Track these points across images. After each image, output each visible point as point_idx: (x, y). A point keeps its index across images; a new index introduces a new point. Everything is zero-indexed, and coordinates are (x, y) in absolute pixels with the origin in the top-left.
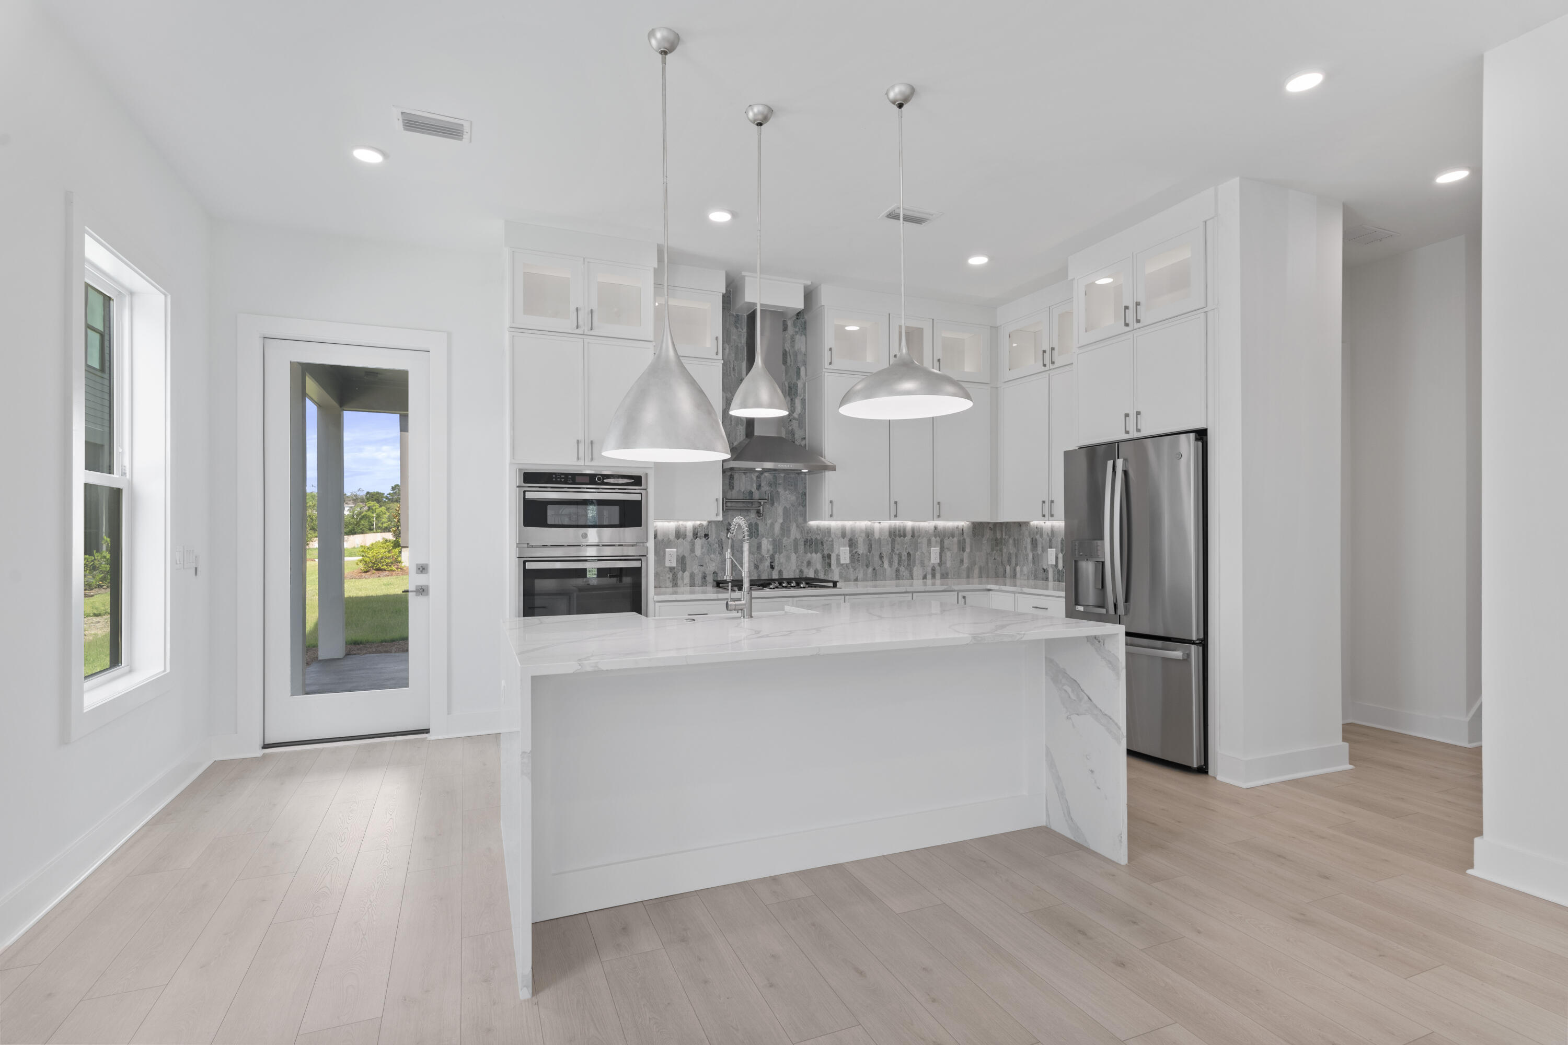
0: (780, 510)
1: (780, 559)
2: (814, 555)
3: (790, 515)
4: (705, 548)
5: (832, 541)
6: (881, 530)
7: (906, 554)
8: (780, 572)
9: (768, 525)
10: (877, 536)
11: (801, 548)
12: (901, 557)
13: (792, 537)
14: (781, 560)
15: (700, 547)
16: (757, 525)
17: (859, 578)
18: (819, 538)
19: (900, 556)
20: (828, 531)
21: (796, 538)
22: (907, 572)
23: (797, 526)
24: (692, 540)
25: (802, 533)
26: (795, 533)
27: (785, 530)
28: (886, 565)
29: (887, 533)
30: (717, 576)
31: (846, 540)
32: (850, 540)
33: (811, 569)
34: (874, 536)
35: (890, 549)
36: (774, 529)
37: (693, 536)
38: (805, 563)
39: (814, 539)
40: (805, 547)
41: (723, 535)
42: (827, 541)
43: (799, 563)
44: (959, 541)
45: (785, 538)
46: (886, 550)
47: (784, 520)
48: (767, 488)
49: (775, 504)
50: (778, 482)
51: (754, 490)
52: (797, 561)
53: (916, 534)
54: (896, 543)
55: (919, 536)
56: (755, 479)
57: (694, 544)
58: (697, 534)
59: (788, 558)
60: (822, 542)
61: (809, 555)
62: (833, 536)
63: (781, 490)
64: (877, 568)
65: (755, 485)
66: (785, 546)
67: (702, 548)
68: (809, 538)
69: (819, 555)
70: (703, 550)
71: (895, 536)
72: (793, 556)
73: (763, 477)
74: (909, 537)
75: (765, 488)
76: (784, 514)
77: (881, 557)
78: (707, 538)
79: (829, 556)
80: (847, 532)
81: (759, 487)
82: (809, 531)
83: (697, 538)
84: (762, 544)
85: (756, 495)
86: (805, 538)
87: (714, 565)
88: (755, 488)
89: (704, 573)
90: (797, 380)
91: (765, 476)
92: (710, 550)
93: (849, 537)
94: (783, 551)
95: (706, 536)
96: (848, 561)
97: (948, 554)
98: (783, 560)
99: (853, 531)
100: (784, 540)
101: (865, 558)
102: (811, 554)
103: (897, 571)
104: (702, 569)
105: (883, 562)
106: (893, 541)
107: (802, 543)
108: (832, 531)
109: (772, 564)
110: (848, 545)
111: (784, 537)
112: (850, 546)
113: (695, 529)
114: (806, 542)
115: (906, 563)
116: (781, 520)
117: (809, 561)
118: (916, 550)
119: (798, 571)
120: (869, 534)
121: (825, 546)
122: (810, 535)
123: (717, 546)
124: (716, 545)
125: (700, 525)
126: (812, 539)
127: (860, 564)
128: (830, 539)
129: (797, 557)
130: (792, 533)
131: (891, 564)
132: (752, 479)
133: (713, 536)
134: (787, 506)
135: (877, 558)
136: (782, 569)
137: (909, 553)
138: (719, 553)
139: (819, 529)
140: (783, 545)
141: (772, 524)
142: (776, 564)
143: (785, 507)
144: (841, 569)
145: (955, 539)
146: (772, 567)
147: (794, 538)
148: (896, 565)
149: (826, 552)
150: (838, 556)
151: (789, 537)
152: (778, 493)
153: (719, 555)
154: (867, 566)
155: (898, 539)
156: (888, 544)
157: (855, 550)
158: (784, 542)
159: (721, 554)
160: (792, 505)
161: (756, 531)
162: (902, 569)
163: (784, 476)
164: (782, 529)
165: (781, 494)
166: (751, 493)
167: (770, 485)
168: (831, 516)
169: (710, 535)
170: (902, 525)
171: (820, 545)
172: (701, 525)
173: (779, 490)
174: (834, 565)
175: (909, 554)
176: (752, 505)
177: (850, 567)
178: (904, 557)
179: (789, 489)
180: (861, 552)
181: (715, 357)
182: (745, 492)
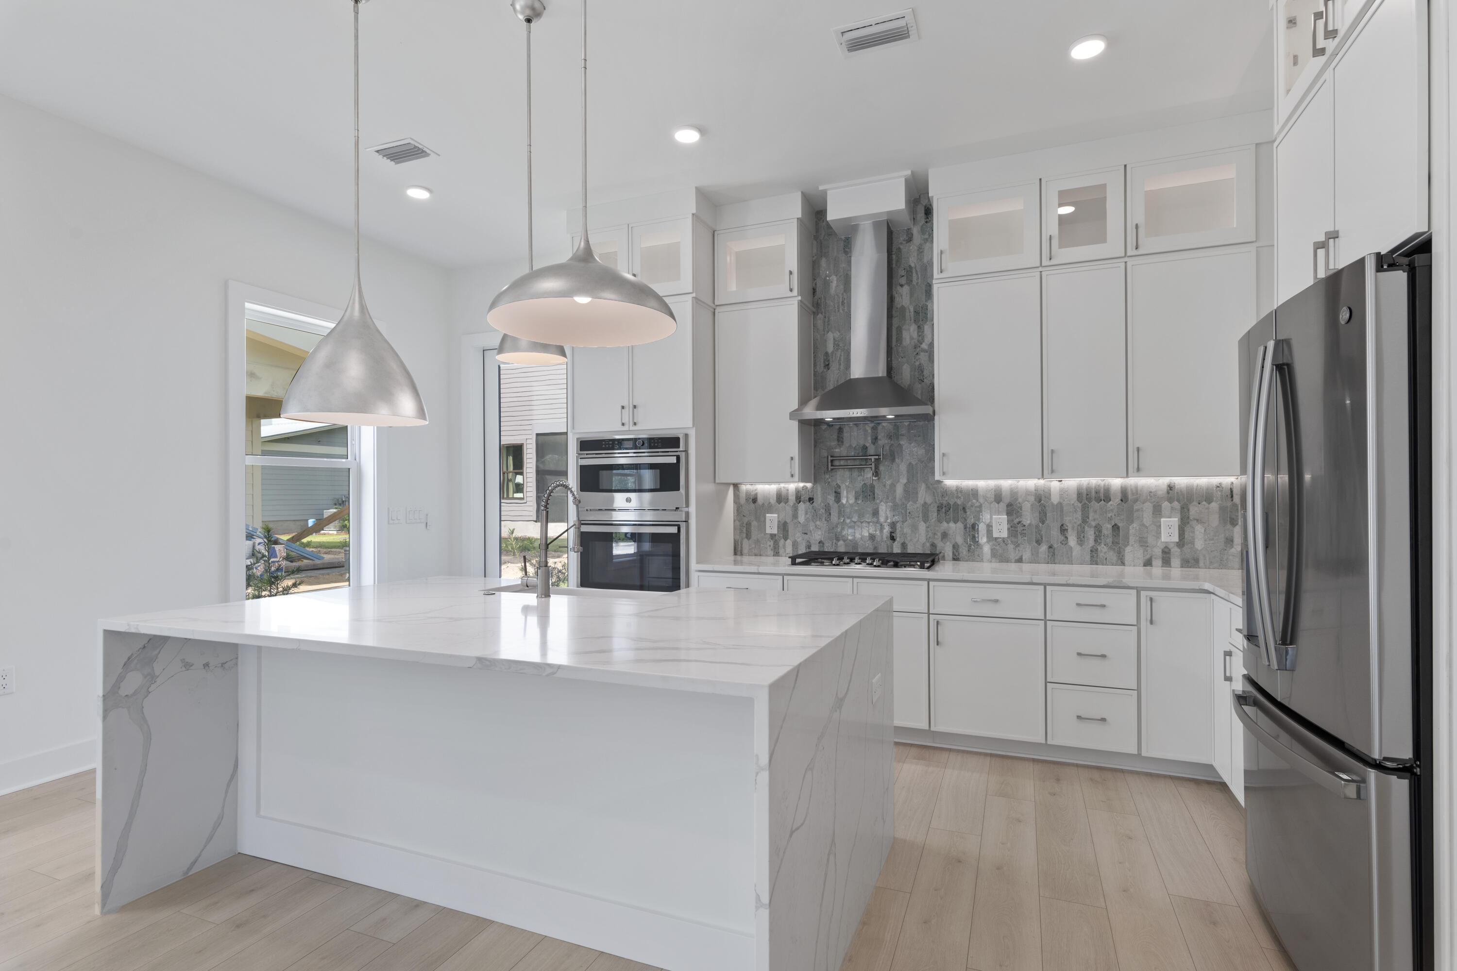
0: (903, 468)
1: (904, 529)
2: (952, 525)
3: (917, 473)
4: (809, 513)
5: (980, 506)
6: (1063, 492)
7: (1110, 526)
8: (904, 545)
9: (888, 487)
10: (1055, 499)
11: (933, 515)
12: (1100, 531)
13: (921, 501)
14: (905, 530)
15: (803, 512)
16: (872, 487)
17: (1024, 558)
18: (959, 502)
19: (1098, 530)
20: (974, 493)
21: (925, 503)
22: (1111, 553)
23: (928, 487)
24: (794, 504)
25: (934, 496)
26: (923, 495)
27: (910, 493)
28: (1072, 541)
29: (1075, 496)
30: (823, 546)
31: (1003, 506)
32: (1009, 505)
33: (948, 543)
34: (1050, 499)
35: (1080, 518)
36: (895, 491)
37: (796, 500)
38: (939, 534)
39: (952, 503)
40: (938, 514)
41: (831, 499)
42: (972, 506)
43: (930, 534)
44: (1222, 509)
45: (911, 503)
46: (1072, 519)
47: (908, 479)
48: (886, 442)
49: (897, 460)
50: (900, 434)
51: (868, 444)
52: (927, 531)
53: (1130, 497)
54: (1091, 510)
55: (1136, 500)
56: (870, 431)
57: (798, 509)
58: (800, 498)
59: (915, 528)
60: (964, 509)
61: (945, 524)
62: (981, 500)
63: (903, 442)
64: (1055, 546)
65: (869, 438)
66: (909, 513)
67: (806, 514)
68: (945, 503)
69: (960, 525)
70: (808, 516)
71: (1089, 499)
72: (922, 526)
73: (880, 427)
74: (1115, 501)
75: (883, 441)
76: (908, 472)
77: (1063, 530)
78: (811, 502)
79: (974, 527)
80: (1004, 494)
81: (875, 440)
82: (946, 492)
83: (800, 502)
84: (880, 509)
85: (871, 450)
86: (938, 502)
87: (820, 533)
88: (870, 441)
89: (808, 541)
90: (926, 301)
91: (883, 426)
92: (816, 516)
93: (1007, 500)
94: (908, 518)
95: (811, 500)
96: (1005, 534)
97: (1199, 529)
98: (908, 530)
99: (1014, 493)
100: (908, 505)
101: (1034, 530)
102: (948, 523)
103: (1094, 551)
104: (806, 537)
105: (1067, 538)
106: (1085, 509)
107: (935, 509)
108: (980, 493)
109: (893, 534)
110: (1005, 513)
111: (909, 501)
112: (1009, 514)
113: (798, 492)
114: (940, 508)
115: (1109, 540)
116: (904, 480)
117: (944, 532)
118: (1130, 520)
119: (928, 545)
120: (1041, 498)
121: (968, 513)
122: (946, 499)
123: (824, 511)
124: (821, 510)
125: (803, 487)
126: (949, 504)
127: (1026, 538)
128: (977, 504)
129: (928, 527)
130: (920, 495)
131: (1081, 541)
132: (865, 431)
133: (818, 500)
134: (913, 462)
135: (1055, 532)
136: (907, 542)
137: (1116, 525)
138: (826, 520)
139: (959, 490)
140: (908, 511)
141: (893, 486)
142: (898, 535)
143: (910, 463)
144: (994, 545)
145: (1214, 506)
146: (893, 538)
147: (922, 502)
148: (1091, 542)
149: (971, 520)
150: (989, 527)
151: (915, 502)
152: (900, 446)
153: (825, 522)
154: (1039, 542)
155: (1095, 505)
156: (1076, 511)
157: (1017, 520)
158: (908, 507)
159: (828, 521)
160: (919, 461)
161: (871, 494)
162: (1103, 549)
163: (909, 425)
164: (906, 491)
165: (904, 447)
166: (865, 448)
167: (890, 438)
169: (815, 500)
170: (1102, 483)
171: (961, 512)
172: (805, 488)
173: (902, 442)
174: (983, 540)
175: (1116, 528)
176: (866, 463)
177: (1009, 542)
178: (1107, 531)
179: (915, 441)
180: (1028, 522)
181: (791, 294)
182: (857, 447)
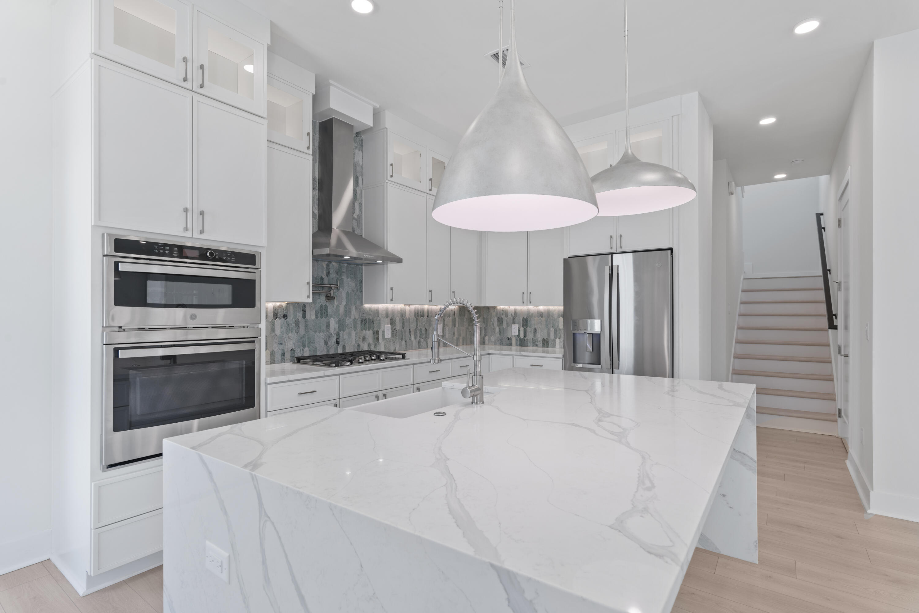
0: (344, 295)
1: (344, 335)
2: (367, 331)
3: (351, 298)
4: (284, 327)
5: (380, 320)
6: (410, 311)
7: (424, 329)
8: (344, 347)
9: (335, 307)
10: (407, 316)
11: (359, 326)
12: (421, 332)
13: (353, 317)
14: (344, 337)
15: (280, 326)
16: (326, 306)
17: (396, 348)
18: (371, 318)
19: (421, 330)
20: (376, 313)
21: (355, 318)
22: (425, 342)
23: (356, 308)
24: (272, 320)
25: (359, 314)
26: (354, 314)
27: (347, 312)
28: (413, 338)
29: (414, 314)
30: (294, 353)
31: (389, 319)
32: (391, 319)
33: (366, 343)
34: (406, 315)
35: (415, 325)
36: (339, 310)
37: (274, 317)
38: (362, 338)
39: (367, 319)
40: (361, 325)
41: (300, 315)
42: (376, 320)
43: (357, 339)
44: (452, 320)
45: (348, 318)
46: (413, 326)
47: (346, 302)
48: (335, 276)
49: (340, 289)
50: (342, 271)
51: (324, 276)
52: (356, 337)
53: (430, 315)
54: (419, 321)
55: (431, 316)
56: (325, 267)
57: (275, 324)
58: (277, 315)
59: (350, 334)
60: (373, 321)
61: (364, 331)
62: (380, 316)
63: (344, 277)
64: (407, 341)
65: (325, 272)
66: (347, 325)
67: (282, 328)
68: (364, 318)
69: (371, 332)
70: (282, 330)
71: (418, 316)
72: (353, 333)
73: (331, 265)
74: (426, 317)
75: (333, 275)
76: (346, 298)
77: (410, 332)
78: (286, 318)
79: (377, 332)
80: (389, 313)
81: (328, 274)
82: (364, 312)
83: (277, 318)
84: (330, 323)
85: (326, 281)
86: (361, 318)
87: (291, 343)
88: (325, 274)
89: (283, 350)
91: (333, 265)
92: (288, 329)
93: (390, 316)
94: (346, 329)
95: (285, 316)
96: (390, 336)
97: (447, 329)
98: (346, 337)
99: (393, 312)
100: (346, 320)
101: (400, 333)
102: (366, 331)
103: (419, 342)
104: (281, 347)
105: (411, 336)
106: (417, 320)
107: (360, 322)
108: (380, 312)
109: (338, 340)
110: (390, 324)
111: (347, 317)
112: (391, 324)
113: (275, 310)
114: (362, 321)
115: (424, 336)
116: (344, 303)
117: (364, 337)
118: (430, 326)
119: (356, 345)
120: (402, 314)
121: (375, 324)
122: (365, 315)
123: (294, 325)
124: (293, 324)
125: (279, 306)
126: (366, 319)
127: (397, 338)
128: (378, 319)
129: (356, 334)
130: (352, 313)
131: (415, 337)
132: (323, 266)
133: (291, 317)
134: (349, 291)
135: (407, 333)
136: (345, 345)
137: (426, 328)
138: (296, 332)
139: (371, 310)
140: (346, 324)
141: (338, 306)
142: (340, 340)
143: (348, 292)
144: (385, 342)
145: (451, 318)
146: (338, 343)
147: (354, 318)
148: (418, 338)
149: (375, 329)
150: (384, 332)
151: (350, 317)
152: (342, 279)
153: (296, 334)
154: (402, 339)
155: (420, 319)
156: (414, 322)
157: (394, 327)
158: (346, 321)
159: (297, 333)
160: (352, 291)
161: (325, 312)
162: (422, 340)
163: (347, 266)
164: (345, 310)
165: (344, 280)
166: (322, 279)
167: (337, 273)
168: (392, 300)
169: (288, 316)
170: (422, 307)
171: (371, 324)
172: (281, 307)
173: (343, 278)
174: (381, 340)
175: (426, 329)
176: (323, 289)
177: (391, 340)
178: (423, 332)
179: (350, 277)
180: (398, 328)
181: (307, 151)
182: (317, 277)
